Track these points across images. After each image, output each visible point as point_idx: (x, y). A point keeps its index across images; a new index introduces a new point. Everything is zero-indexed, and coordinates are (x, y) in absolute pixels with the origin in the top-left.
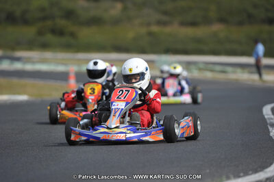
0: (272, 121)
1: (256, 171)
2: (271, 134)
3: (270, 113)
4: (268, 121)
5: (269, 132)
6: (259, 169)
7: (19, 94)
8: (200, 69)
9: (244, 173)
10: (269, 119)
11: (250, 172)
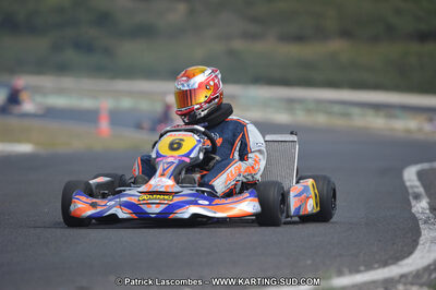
0: (416, 190)
1: (385, 264)
2: (414, 210)
3: (415, 177)
4: (410, 191)
5: (411, 208)
6: (390, 261)
7: (19, 141)
8: (308, 111)
9: (366, 266)
10: (412, 187)
11: (376, 266)
